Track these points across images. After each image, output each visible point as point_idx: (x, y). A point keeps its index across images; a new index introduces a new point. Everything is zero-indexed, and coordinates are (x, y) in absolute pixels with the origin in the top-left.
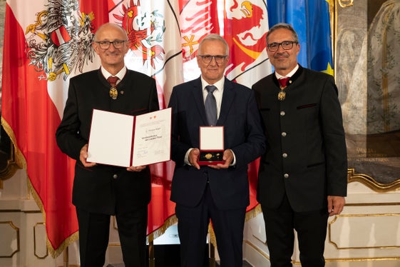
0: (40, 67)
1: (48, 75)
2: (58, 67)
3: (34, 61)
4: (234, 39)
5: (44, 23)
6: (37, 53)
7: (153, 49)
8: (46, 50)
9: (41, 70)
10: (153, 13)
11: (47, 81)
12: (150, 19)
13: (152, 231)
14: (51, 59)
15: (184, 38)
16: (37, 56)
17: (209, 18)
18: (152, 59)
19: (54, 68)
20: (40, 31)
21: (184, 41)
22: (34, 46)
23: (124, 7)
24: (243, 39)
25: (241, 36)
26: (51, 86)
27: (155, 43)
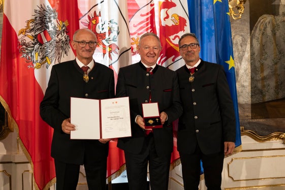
0: (29, 59)
1: (35, 65)
2: (42, 59)
3: (25, 55)
4: (167, 39)
5: (32, 28)
6: (27, 49)
7: (110, 46)
8: (34, 47)
9: (29, 61)
10: (110, 21)
11: (34, 69)
12: (108, 25)
13: (110, 175)
14: (37, 53)
15: (132, 39)
16: (27, 51)
17: (150, 25)
18: (109, 54)
19: (39, 60)
20: (29, 34)
21: (132, 41)
22: (24, 44)
23: (89, 17)
24: (173, 39)
25: (172, 37)
26: (37, 73)
27: (112, 42)
